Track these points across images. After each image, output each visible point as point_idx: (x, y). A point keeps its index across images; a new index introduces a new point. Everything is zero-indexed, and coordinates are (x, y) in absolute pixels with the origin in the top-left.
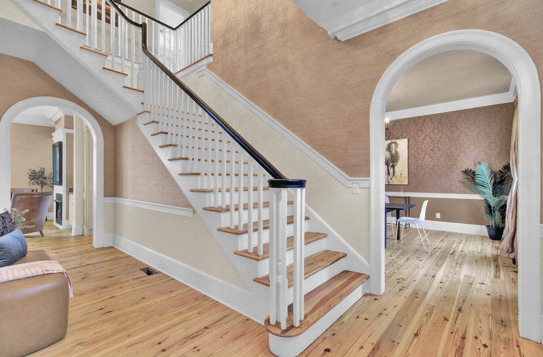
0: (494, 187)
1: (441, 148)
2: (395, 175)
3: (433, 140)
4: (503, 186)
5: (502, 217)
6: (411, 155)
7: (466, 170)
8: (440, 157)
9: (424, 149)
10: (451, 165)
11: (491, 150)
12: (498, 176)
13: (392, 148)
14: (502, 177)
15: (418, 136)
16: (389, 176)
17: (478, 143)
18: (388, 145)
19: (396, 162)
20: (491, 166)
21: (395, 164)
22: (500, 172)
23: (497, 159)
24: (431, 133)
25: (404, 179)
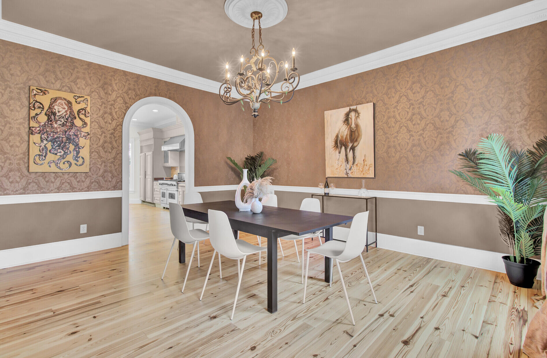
0: (519, 182)
1: (424, 115)
2: (356, 163)
3: (411, 102)
4: (535, 181)
5: (534, 242)
6: (378, 129)
7: (466, 152)
8: (423, 130)
9: (399, 119)
10: (442, 144)
11: (511, 114)
12: (525, 161)
13: (351, 119)
14: (534, 162)
15: (389, 98)
16: (348, 163)
17: (489, 101)
18: (346, 114)
19: (356, 141)
20: (513, 142)
21: (355, 144)
22: (530, 153)
23: (523, 129)
24: (409, 91)
25: (369, 169)
